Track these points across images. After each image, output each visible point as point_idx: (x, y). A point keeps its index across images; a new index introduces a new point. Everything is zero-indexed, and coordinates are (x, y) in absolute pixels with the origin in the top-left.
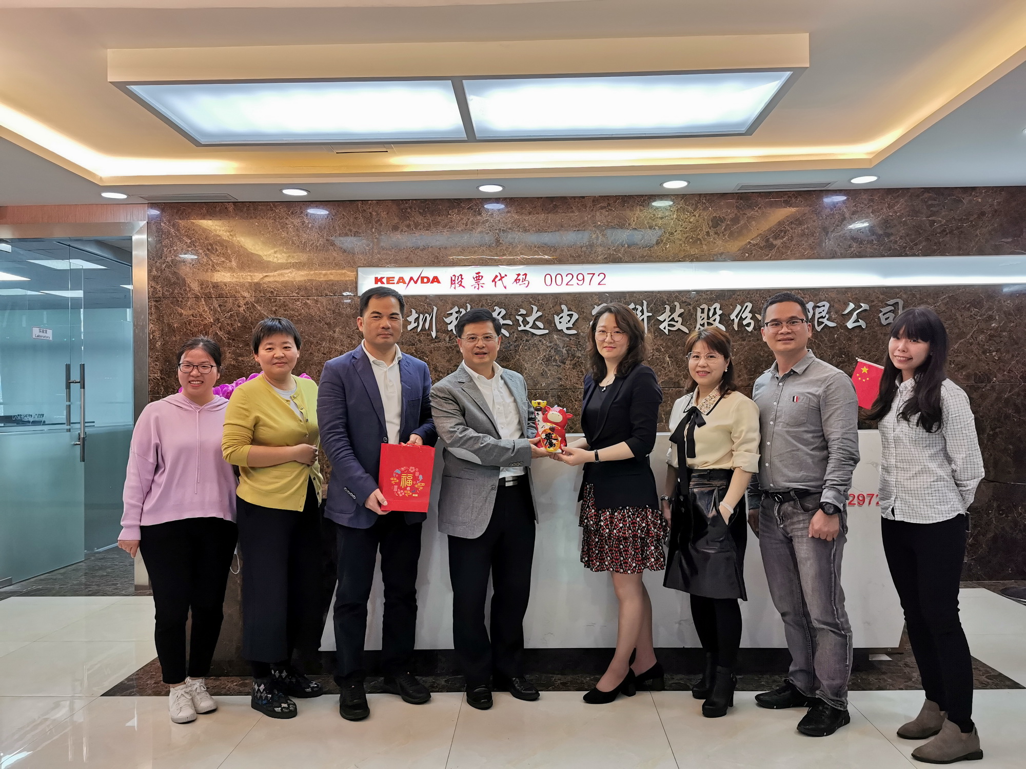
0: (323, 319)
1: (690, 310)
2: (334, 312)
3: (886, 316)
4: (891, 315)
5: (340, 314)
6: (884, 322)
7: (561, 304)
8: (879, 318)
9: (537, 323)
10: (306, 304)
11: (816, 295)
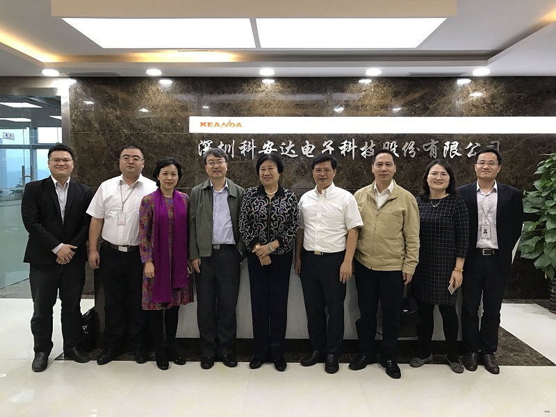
0: (170, 146)
1: (379, 145)
2: (176, 142)
5: (180, 143)
7: (305, 140)
9: (292, 151)
10: (159, 137)
11: (451, 137)
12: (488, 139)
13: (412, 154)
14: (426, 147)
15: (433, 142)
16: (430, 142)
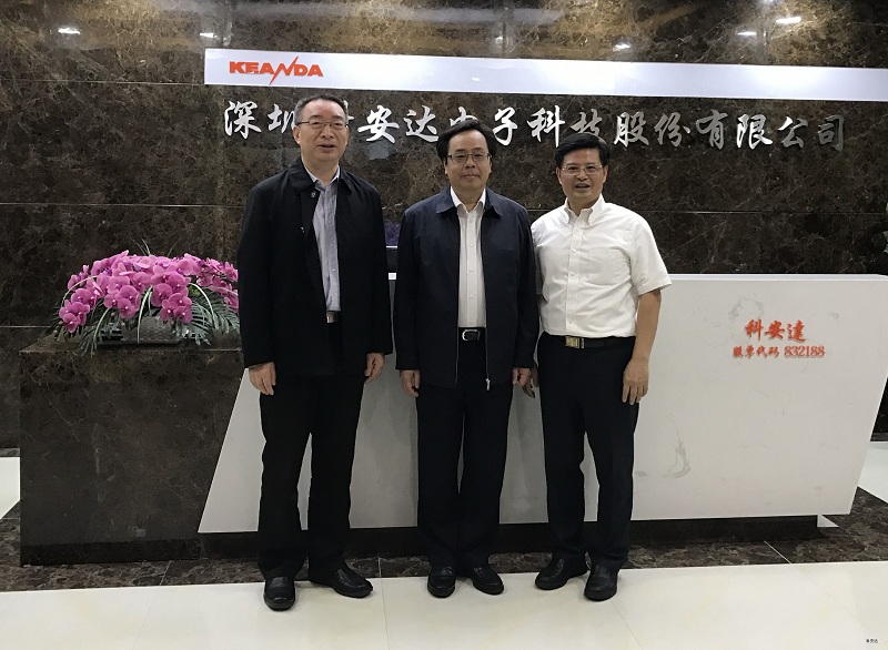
0: (159, 112)
1: (608, 119)
2: (173, 103)
3: (825, 134)
4: (832, 134)
5: (182, 107)
6: (823, 142)
7: (458, 106)
8: (817, 136)
9: (430, 128)
10: (136, 91)
11: (751, 106)
12: (821, 112)
13: (675, 138)
14: (703, 126)
15: (717, 116)
16: (711, 114)
